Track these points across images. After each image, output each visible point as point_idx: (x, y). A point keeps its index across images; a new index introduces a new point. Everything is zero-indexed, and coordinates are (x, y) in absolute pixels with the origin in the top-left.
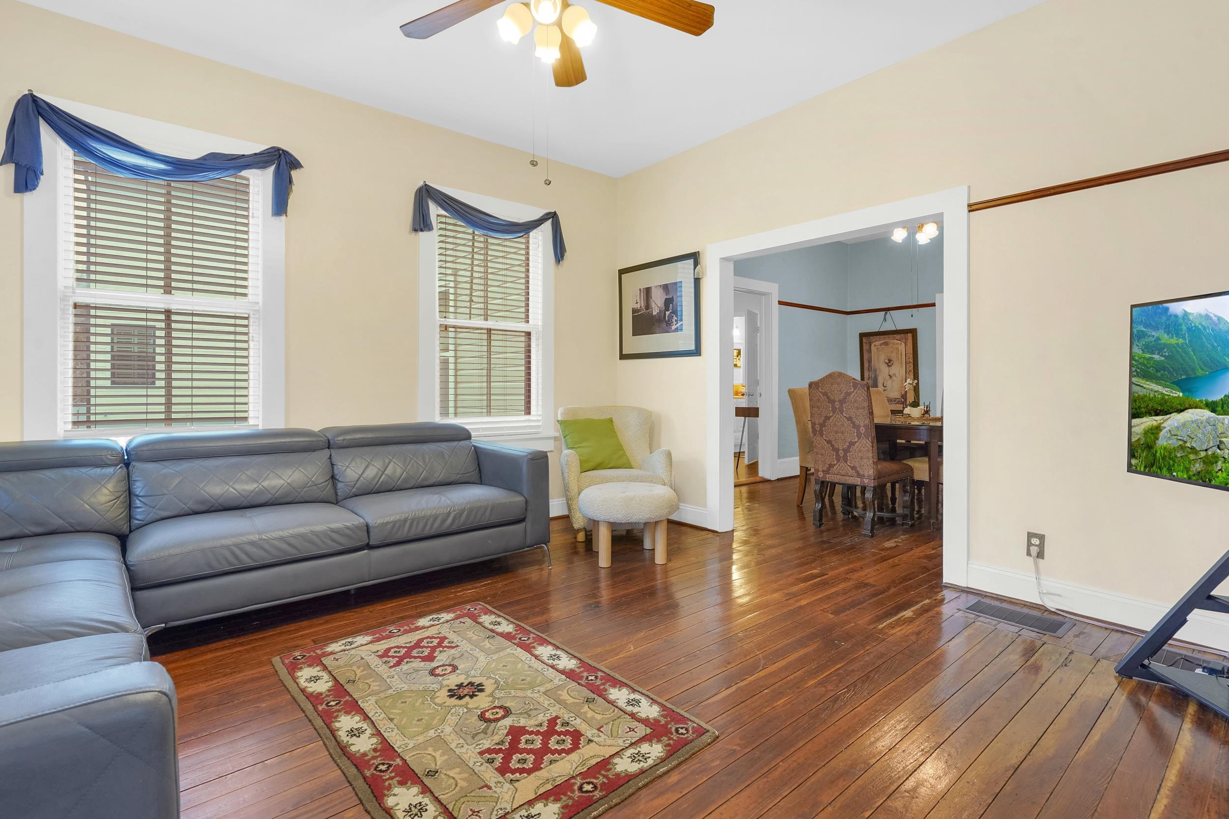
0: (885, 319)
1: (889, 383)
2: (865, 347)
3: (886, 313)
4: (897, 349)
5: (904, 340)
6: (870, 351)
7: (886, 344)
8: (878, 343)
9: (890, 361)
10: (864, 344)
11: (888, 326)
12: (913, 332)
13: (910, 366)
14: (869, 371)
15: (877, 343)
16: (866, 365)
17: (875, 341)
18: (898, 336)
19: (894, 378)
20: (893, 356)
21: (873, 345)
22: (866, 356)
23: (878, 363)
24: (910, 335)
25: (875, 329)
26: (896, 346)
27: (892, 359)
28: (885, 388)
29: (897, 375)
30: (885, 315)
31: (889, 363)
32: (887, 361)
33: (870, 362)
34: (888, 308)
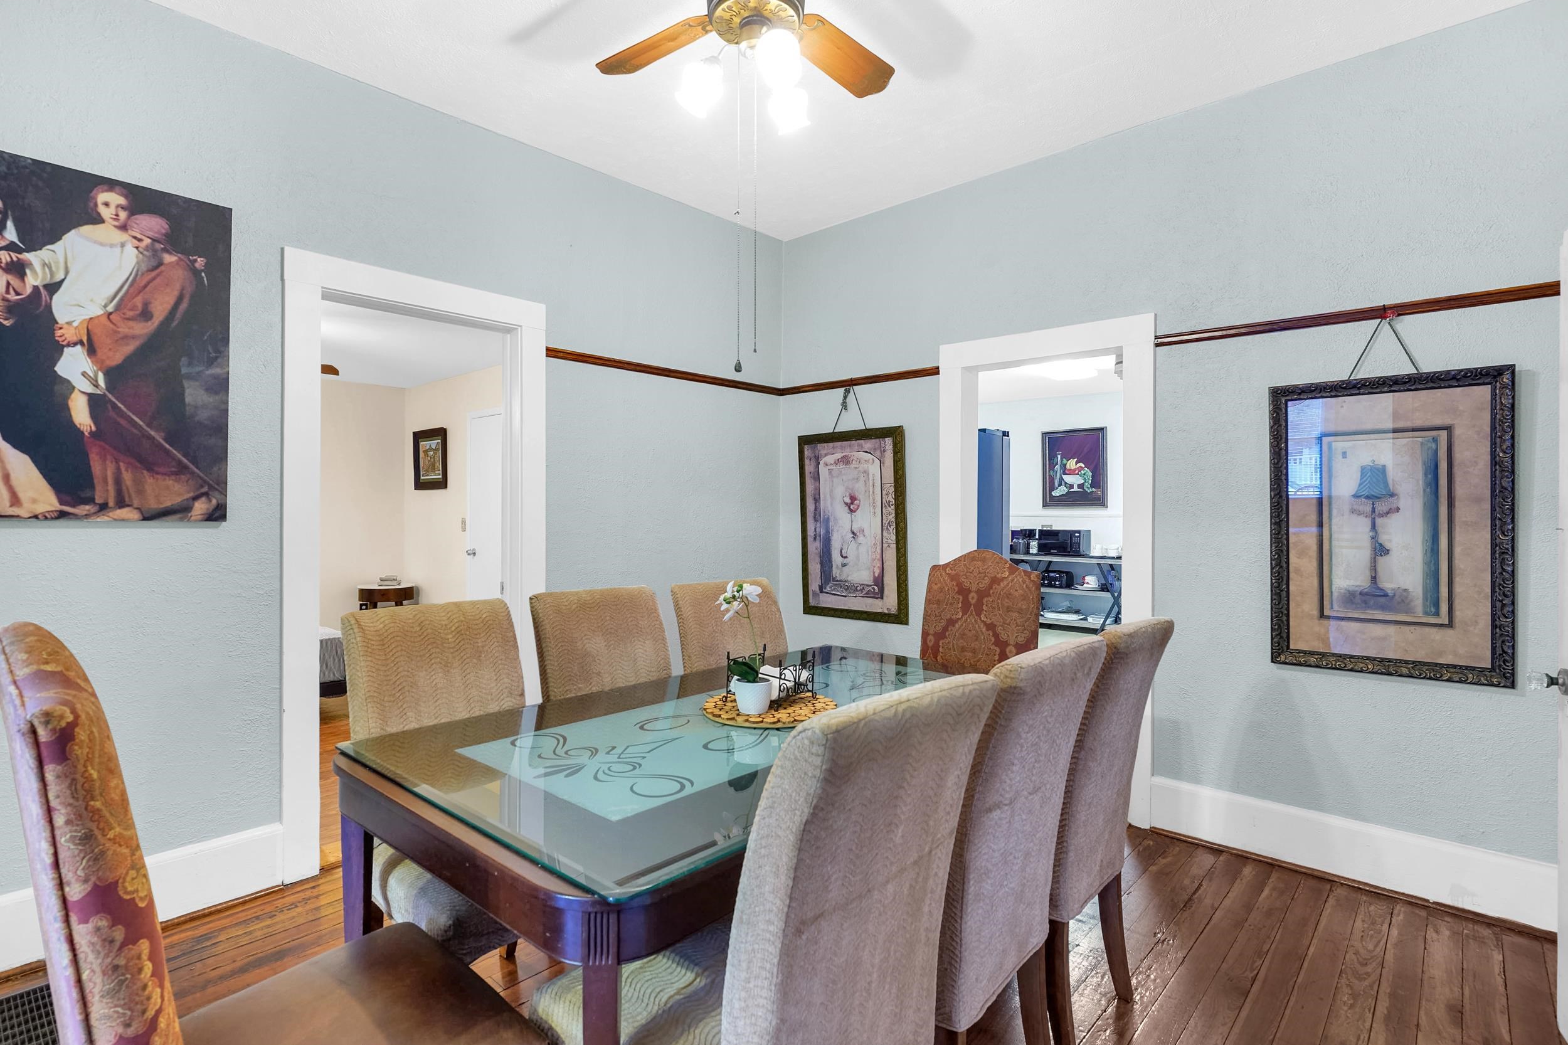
0: (844, 405)
1: (851, 551)
2: (809, 467)
3: (847, 392)
4: (866, 472)
5: (878, 453)
6: (817, 478)
7: (845, 460)
8: (830, 459)
9: (853, 499)
10: (807, 462)
11: (851, 422)
12: (895, 434)
13: (890, 514)
14: (816, 520)
15: (830, 455)
16: (810, 507)
17: (826, 455)
18: (868, 444)
19: (861, 539)
20: (859, 489)
21: (821, 463)
22: (810, 488)
23: (832, 504)
24: (889, 441)
25: (826, 427)
26: (864, 466)
27: (857, 494)
28: (845, 561)
29: (867, 532)
30: (845, 397)
31: (852, 504)
32: (848, 500)
33: (817, 500)
34: (851, 380)
